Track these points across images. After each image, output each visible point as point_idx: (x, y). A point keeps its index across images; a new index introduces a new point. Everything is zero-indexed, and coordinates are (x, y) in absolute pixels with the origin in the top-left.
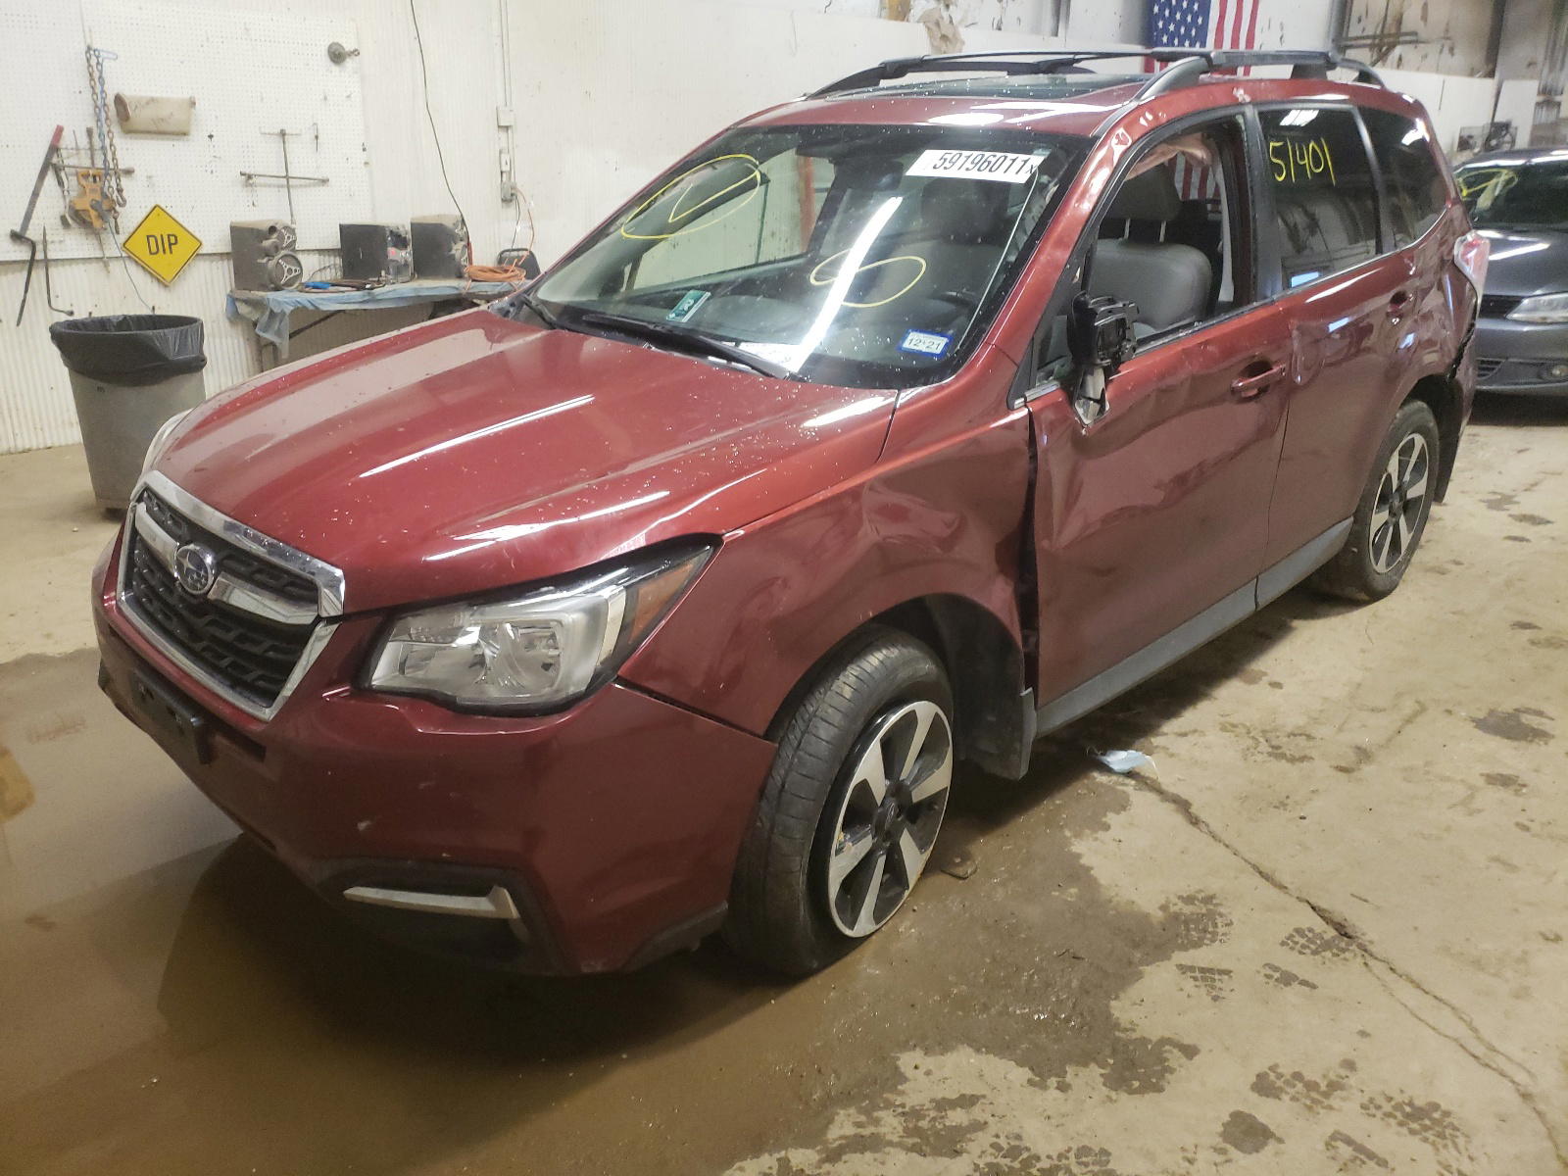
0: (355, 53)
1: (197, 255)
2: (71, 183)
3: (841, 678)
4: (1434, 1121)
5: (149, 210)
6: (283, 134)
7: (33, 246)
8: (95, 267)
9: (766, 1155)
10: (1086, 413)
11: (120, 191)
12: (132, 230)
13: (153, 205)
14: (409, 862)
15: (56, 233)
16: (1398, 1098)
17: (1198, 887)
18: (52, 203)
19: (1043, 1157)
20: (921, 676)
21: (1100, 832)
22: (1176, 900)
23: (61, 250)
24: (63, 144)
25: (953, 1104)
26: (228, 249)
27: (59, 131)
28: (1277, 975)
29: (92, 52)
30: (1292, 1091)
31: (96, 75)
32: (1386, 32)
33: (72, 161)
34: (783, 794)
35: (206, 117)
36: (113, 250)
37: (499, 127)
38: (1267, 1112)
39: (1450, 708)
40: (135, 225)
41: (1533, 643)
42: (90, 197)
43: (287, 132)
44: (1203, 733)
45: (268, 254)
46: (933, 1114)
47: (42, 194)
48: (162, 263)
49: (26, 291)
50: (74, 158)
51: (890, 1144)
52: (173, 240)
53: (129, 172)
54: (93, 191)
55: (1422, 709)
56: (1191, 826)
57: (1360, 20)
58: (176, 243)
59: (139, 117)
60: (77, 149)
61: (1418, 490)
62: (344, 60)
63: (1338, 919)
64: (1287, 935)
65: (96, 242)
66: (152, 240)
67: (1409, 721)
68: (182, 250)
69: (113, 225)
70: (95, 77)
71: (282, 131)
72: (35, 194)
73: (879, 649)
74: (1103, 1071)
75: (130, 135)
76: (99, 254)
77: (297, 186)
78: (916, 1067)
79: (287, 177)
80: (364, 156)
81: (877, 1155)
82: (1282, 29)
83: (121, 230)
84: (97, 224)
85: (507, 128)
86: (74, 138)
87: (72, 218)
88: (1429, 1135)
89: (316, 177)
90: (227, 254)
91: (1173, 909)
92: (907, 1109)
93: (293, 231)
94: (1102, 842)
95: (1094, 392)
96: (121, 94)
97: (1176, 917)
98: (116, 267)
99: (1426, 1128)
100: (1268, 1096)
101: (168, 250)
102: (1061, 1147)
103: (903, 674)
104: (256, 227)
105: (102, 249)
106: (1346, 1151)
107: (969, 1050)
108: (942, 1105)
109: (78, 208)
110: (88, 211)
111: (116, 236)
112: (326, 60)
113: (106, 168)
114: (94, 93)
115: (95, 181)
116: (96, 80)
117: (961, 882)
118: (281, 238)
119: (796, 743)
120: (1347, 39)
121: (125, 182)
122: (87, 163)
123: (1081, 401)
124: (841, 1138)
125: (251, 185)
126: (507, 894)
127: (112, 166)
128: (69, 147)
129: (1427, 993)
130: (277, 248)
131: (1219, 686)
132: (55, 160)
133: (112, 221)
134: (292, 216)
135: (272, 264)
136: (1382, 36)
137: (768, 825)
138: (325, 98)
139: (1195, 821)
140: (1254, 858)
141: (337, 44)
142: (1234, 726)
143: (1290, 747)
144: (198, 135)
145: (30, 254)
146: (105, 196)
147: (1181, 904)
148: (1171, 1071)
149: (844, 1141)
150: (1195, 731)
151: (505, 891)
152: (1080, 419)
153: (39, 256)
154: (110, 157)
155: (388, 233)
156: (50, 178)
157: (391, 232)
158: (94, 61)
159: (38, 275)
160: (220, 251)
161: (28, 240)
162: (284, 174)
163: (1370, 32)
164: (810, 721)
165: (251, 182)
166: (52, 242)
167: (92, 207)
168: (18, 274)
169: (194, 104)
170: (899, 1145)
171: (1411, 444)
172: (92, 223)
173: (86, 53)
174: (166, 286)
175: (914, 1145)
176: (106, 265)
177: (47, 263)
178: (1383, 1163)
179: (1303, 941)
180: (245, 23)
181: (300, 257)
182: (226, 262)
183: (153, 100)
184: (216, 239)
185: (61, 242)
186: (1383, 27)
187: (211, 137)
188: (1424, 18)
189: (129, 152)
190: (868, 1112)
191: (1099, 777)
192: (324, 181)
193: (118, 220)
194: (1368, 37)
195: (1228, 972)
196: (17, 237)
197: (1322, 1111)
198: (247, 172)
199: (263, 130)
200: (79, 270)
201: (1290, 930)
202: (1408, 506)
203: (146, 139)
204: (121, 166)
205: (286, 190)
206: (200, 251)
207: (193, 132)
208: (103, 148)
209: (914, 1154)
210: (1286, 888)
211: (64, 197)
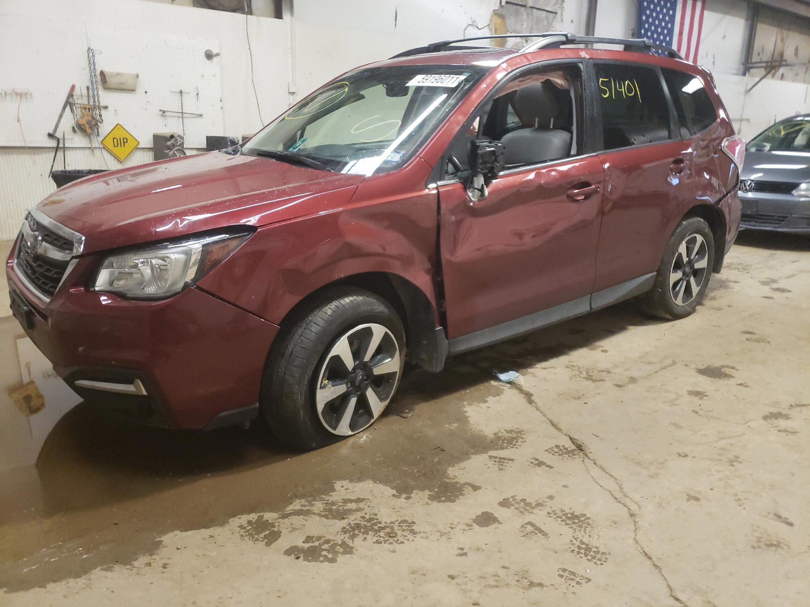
0: (218, 55)
1: (137, 148)
2: (78, 111)
3: (329, 306)
4: (580, 521)
5: (115, 126)
6: (181, 92)
7: (58, 140)
8: (87, 152)
9: (254, 514)
10: (473, 196)
11: (101, 116)
12: (106, 135)
13: (116, 124)
14: (100, 367)
15: (69, 135)
16: (567, 511)
17: (517, 427)
18: (69, 120)
19: (383, 523)
20: (376, 313)
21: (481, 404)
22: (504, 431)
23: (72, 143)
24: (75, 93)
25: (351, 501)
26: (152, 147)
27: (73, 87)
28: (537, 462)
29: (90, 51)
30: (517, 506)
31: (92, 61)
32: (774, 59)
33: (79, 101)
34: (292, 356)
35: (144, 83)
36: (96, 144)
37: (289, 93)
38: (499, 513)
39: (688, 364)
40: (108, 133)
41: (748, 340)
42: (86, 118)
43: (183, 91)
44: (556, 368)
45: (169, 148)
46: (340, 504)
47: (64, 116)
48: (120, 151)
49: (54, 161)
50: (80, 99)
51: (314, 514)
52: (125, 140)
53: (106, 108)
54: (87, 116)
55: (674, 363)
56: (528, 404)
57: (759, 54)
58: (127, 142)
59: (111, 81)
60: (82, 95)
61: (702, 264)
62: (213, 58)
63: (580, 443)
64: (550, 447)
65: (88, 140)
66: (115, 140)
67: (664, 368)
68: (130, 145)
69: (96, 132)
70: (92, 63)
71: (180, 90)
72: (61, 116)
73: (352, 296)
74: (430, 493)
75: (106, 91)
76: (90, 146)
77: (187, 117)
78: (342, 487)
79: (182, 113)
80: (220, 104)
81: (305, 517)
82: (714, 57)
83: (100, 135)
84: (89, 131)
85: (293, 93)
86: (81, 90)
87: (77, 128)
88: (574, 526)
89: (197, 113)
90: (152, 148)
91: (500, 434)
92: (329, 502)
93: (183, 138)
94: (481, 407)
95: (478, 185)
96: (103, 70)
97: (500, 438)
98: (97, 152)
99: (574, 523)
100: (504, 507)
101: (123, 145)
102: (393, 519)
103: (363, 308)
104: (164, 135)
105: (91, 143)
106: (530, 528)
107: (371, 482)
108: (346, 501)
109: (80, 123)
110: (85, 124)
111: (98, 137)
112: (205, 58)
113: (95, 105)
114: (90, 69)
115: (89, 111)
116: (92, 64)
117: (404, 419)
118: (176, 140)
119: (300, 333)
120: (751, 63)
121: (103, 112)
122: (86, 102)
123: (471, 190)
124: (292, 510)
125: (165, 116)
126: (140, 383)
127: (97, 104)
128: (78, 94)
129: (607, 473)
130: (174, 146)
131: (574, 351)
132: (70, 100)
133: (96, 130)
134: (184, 131)
135: (171, 153)
136: (772, 62)
137: (283, 370)
138: (203, 76)
139: (531, 402)
140: (552, 417)
141: (209, 50)
142: (574, 366)
143: (596, 376)
144: (140, 91)
145: (57, 144)
146: (93, 118)
147: (505, 433)
148: (463, 495)
149: (293, 511)
150: (553, 367)
151: (139, 381)
152: (470, 198)
153: (61, 145)
154: (96, 100)
155: (229, 141)
156: (68, 109)
157: (230, 140)
158: (91, 55)
159: (60, 154)
160: (148, 147)
161: (56, 137)
162: (181, 111)
163: (765, 59)
164: (309, 323)
165: (164, 114)
166: (68, 139)
167: (87, 123)
168: (51, 154)
169: (138, 76)
170: (319, 515)
171: (695, 239)
172: (86, 131)
173: (87, 51)
174: (121, 162)
175: (325, 515)
176: (93, 151)
177: (64, 148)
178: (545, 534)
179: (557, 450)
180: (165, 40)
181: (185, 151)
182: (151, 152)
183: (119, 74)
184: (146, 141)
185: (72, 139)
186: (773, 58)
187: (146, 92)
188: (796, 54)
189: (105, 98)
190: (310, 502)
191: (493, 383)
192: (201, 116)
193: (99, 130)
194: (764, 62)
195: (512, 460)
196: (51, 136)
197: (527, 514)
198: (163, 109)
199: (171, 90)
200: (79, 153)
201: (553, 446)
202: (696, 273)
203: (116, 92)
204: (102, 104)
205: (181, 119)
206: (138, 147)
207: (138, 90)
208: (94, 96)
209: (324, 518)
210: (562, 430)
211: (74, 118)
